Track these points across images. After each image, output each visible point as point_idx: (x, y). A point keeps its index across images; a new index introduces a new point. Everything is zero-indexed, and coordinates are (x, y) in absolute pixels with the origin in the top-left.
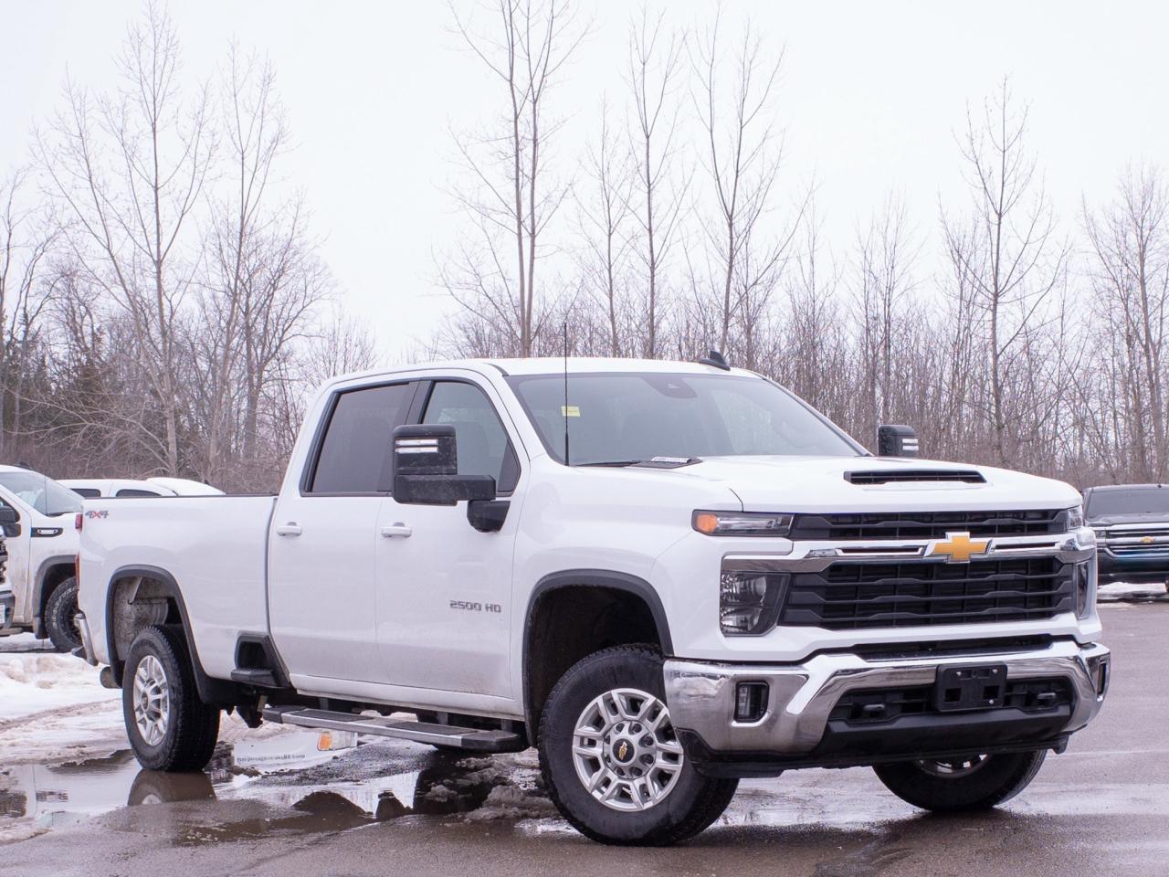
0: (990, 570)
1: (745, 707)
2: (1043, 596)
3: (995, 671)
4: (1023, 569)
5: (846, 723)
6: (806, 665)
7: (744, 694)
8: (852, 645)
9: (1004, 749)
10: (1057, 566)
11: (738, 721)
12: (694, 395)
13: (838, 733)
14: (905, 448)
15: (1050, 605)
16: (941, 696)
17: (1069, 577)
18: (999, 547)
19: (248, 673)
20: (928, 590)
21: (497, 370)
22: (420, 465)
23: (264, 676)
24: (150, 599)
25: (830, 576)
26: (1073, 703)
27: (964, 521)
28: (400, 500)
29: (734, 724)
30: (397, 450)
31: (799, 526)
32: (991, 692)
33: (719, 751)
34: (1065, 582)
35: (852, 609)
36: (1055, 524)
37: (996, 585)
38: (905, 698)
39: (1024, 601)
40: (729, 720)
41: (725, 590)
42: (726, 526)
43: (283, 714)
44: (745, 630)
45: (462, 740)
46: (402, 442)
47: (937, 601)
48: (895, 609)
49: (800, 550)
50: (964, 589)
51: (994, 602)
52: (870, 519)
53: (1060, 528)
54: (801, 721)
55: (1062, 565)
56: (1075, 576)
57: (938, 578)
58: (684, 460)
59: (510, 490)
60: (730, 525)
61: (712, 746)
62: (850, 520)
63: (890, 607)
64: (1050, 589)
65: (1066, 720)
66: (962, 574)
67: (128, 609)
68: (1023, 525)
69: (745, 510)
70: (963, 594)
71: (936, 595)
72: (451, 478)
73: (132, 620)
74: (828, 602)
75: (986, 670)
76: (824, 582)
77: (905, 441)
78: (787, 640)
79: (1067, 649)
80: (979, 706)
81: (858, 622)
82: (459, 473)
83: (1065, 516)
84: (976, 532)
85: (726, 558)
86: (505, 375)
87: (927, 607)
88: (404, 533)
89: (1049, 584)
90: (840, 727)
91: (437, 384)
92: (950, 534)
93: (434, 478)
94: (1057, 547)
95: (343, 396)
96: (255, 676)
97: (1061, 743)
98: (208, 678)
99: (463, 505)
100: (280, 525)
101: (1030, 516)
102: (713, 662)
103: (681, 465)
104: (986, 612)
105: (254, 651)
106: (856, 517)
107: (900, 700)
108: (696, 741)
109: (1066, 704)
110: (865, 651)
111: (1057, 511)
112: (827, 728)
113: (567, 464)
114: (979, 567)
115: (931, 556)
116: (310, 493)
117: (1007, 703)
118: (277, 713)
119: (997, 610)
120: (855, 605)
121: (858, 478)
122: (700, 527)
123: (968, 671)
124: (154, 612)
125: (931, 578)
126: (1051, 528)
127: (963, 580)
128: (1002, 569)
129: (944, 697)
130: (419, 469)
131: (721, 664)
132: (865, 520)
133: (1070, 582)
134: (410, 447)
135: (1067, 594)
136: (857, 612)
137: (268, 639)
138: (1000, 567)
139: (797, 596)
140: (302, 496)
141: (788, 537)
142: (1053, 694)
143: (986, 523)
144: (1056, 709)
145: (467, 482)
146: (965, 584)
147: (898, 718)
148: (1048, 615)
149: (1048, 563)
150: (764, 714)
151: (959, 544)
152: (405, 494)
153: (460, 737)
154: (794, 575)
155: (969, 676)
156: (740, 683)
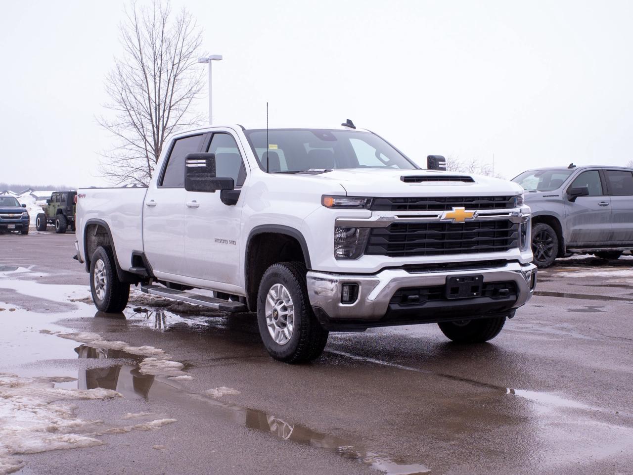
0: (476, 226)
1: (346, 296)
2: (503, 240)
3: (477, 278)
4: (492, 226)
5: (399, 305)
6: (378, 275)
7: (346, 289)
8: (402, 265)
9: (482, 317)
10: (510, 224)
11: (343, 304)
12: (336, 140)
13: (395, 310)
14: (440, 166)
15: (506, 244)
16: (449, 291)
17: (516, 230)
18: (480, 215)
19: (135, 269)
20: (443, 237)
21: (240, 127)
22: (198, 172)
23: (142, 271)
24: (104, 234)
25: (391, 229)
26: (518, 293)
27: (462, 201)
28: (188, 190)
29: (341, 305)
30: (187, 165)
31: (375, 204)
32: (475, 289)
33: (333, 318)
34: (514, 233)
35: (403, 247)
36: (510, 203)
37: (479, 234)
38: (430, 292)
39: (493, 242)
40: (338, 303)
41: (338, 236)
42: (338, 203)
43: (149, 289)
44: (347, 256)
45: (219, 306)
46: (189, 161)
47: (447, 242)
48: (425, 246)
49: (376, 216)
50: (462, 236)
51: (477, 243)
52: (413, 200)
53: (512, 206)
54: (375, 304)
55: (513, 224)
56: (520, 229)
57: (448, 230)
58: (323, 170)
59: (241, 185)
60: (341, 203)
61: (329, 315)
62: (402, 201)
63: (422, 245)
64: (507, 236)
65: (514, 302)
66: (461, 228)
67: (94, 238)
68: (493, 204)
69: (348, 195)
70: (461, 239)
71: (447, 239)
72: (212, 179)
73: (96, 243)
74: (390, 243)
75: (472, 277)
76: (389, 233)
77: (440, 163)
78: (369, 262)
79: (515, 267)
80: (468, 296)
81: (406, 253)
82: (217, 176)
83: (514, 200)
84: (468, 207)
85: (337, 220)
86: (244, 129)
87: (442, 245)
88: (196, 205)
89: (506, 234)
90: (396, 307)
91: (215, 135)
92: (454, 208)
93: (203, 179)
94: (510, 214)
95: (177, 141)
96: (138, 271)
97: (512, 313)
98: (122, 270)
99: (218, 192)
100: (148, 201)
101: (496, 199)
102: (331, 273)
103: (322, 172)
104: (473, 248)
105: (139, 259)
106: (406, 199)
107: (426, 293)
108: (322, 313)
109: (514, 294)
110: (409, 268)
111: (511, 197)
112: (389, 307)
113: (268, 172)
114: (469, 225)
115: (444, 219)
116: (161, 187)
117: (483, 294)
118: (146, 288)
119: (479, 247)
120: (404, 244)
121: (407, 179)
122: (325, 203)
123: (463, 278)
124: (106, 239)
125: (444, 231)
126: (507, 205)
127: (460, 232)
128: (482, 226)
129: (450, 291)
130: (197, 174)
131: (334, 274)
132: (410, 201)
133: (517, 232)
134: (193, 164)
135: (515, 239)
136: (405, 248)
137: (143, 254)
138: (481, 225)
139: (374, 240)
140: (158, 188)
141: (369, 209)
142: (507, 290)
143: (474, 202)
144: (508, 297)
145: (220, 181)
146: (462, 233)
147: (426, 302)
148: (506, 249)
149: (506, 223)
150: (356, 300)
151: (459, 213)
152: (191, 186)
153: (218, 305)
154: (372, 229)
155: (463, 281)
156: (344, 284)
